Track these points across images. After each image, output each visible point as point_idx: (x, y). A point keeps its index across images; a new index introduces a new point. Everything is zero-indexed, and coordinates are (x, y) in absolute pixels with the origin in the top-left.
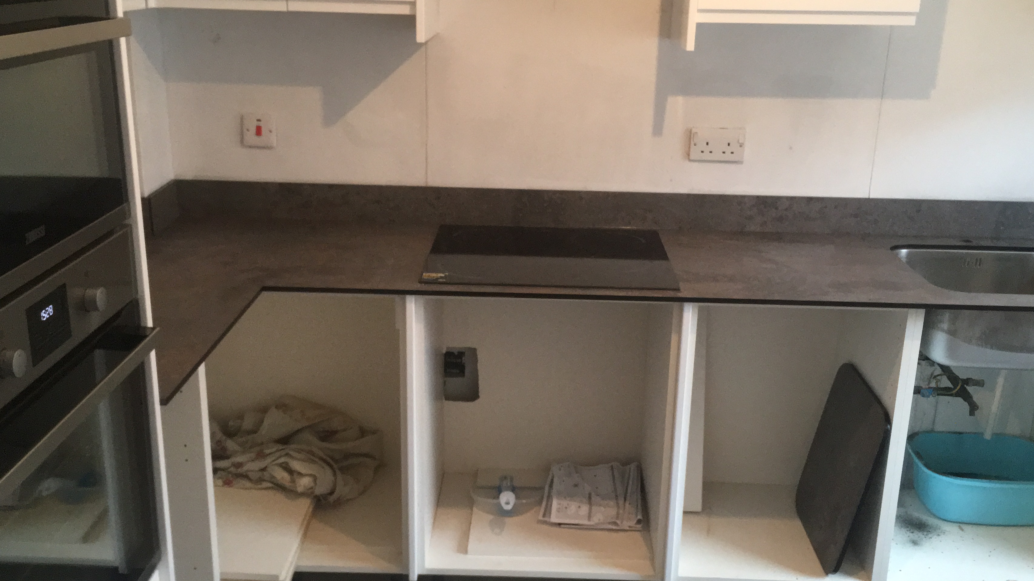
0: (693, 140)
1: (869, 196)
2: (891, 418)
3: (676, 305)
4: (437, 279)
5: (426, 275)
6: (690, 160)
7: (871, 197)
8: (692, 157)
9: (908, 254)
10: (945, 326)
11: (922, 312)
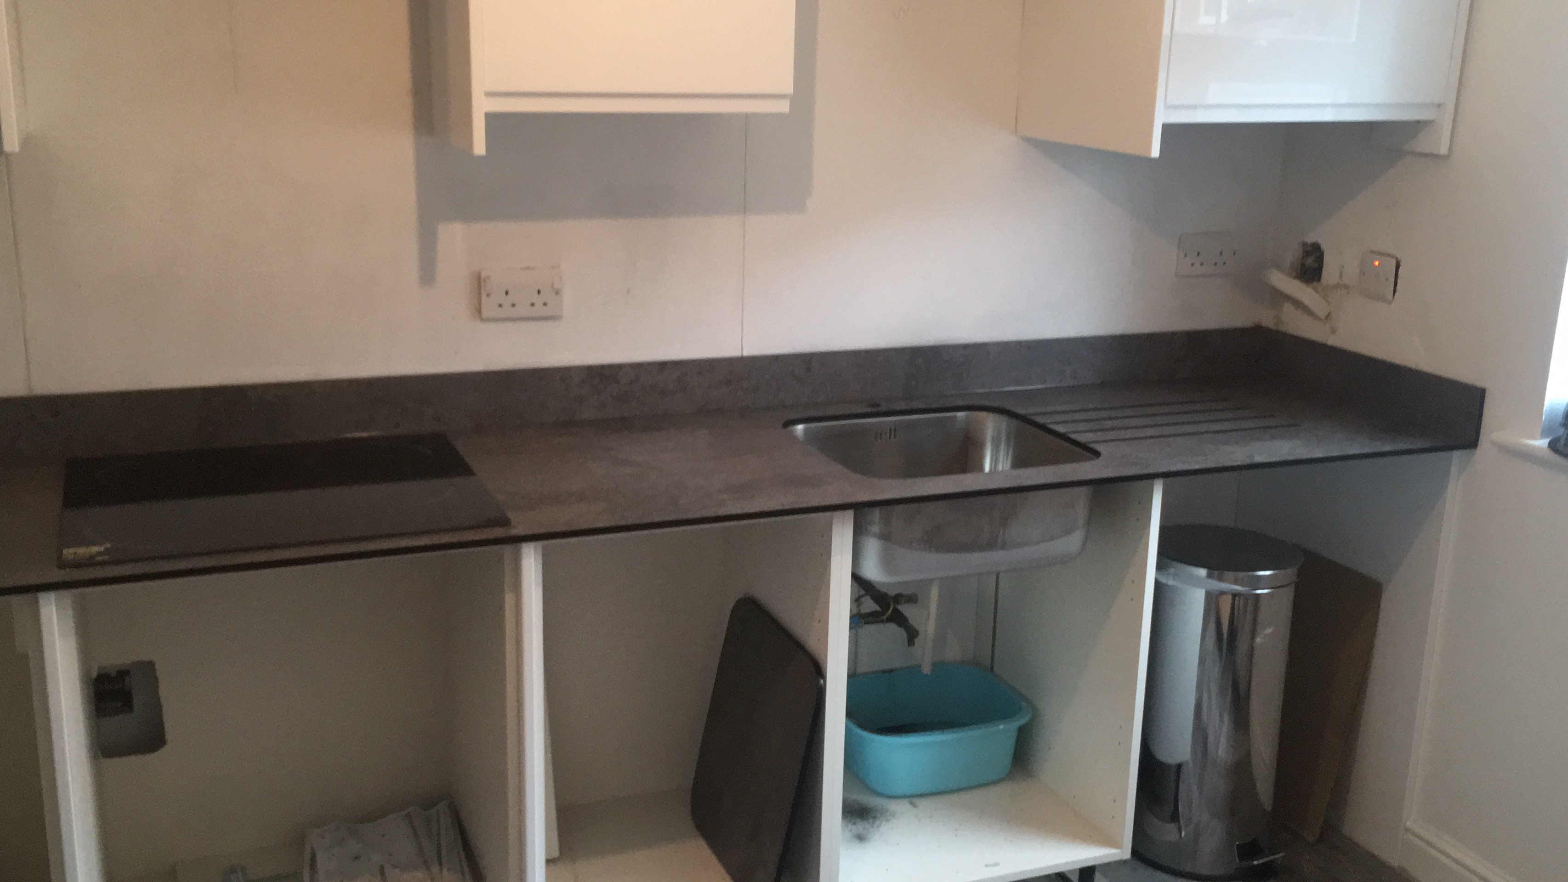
0: (485, 288)
1: (742, 352)
2: (823, 669)
3: (507, 549)
4: (92, 557)
5: (69, 553)
6: (482, 320)
7: (745, 354)
8: (485, 313)
9: (806, 431)
10: (875, 529)
11: (850, 515)
